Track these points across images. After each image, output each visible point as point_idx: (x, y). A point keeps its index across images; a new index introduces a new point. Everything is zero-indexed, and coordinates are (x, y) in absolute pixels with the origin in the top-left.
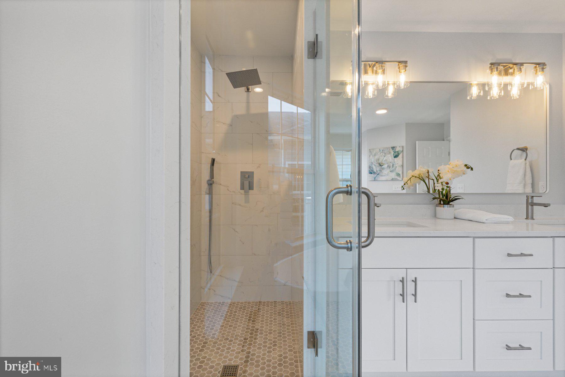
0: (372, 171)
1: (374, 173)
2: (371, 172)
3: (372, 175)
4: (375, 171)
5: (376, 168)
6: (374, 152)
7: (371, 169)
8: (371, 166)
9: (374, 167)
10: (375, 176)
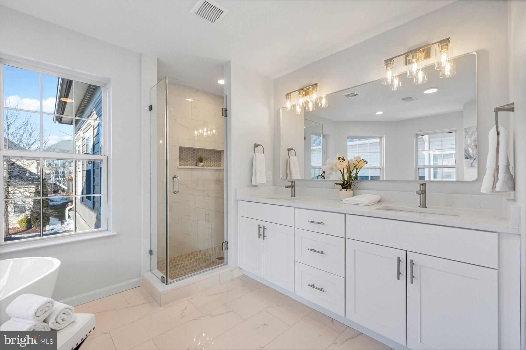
0: (469, 155)
1: (471, 157)
2: (467, 157)
3: (469, 160)
4: (472, 155)
5: (473, 151)
6: (471, 132)
7: (467, 152)
8: (467, 149)
9: (471, 150)
10: (472, 161)
